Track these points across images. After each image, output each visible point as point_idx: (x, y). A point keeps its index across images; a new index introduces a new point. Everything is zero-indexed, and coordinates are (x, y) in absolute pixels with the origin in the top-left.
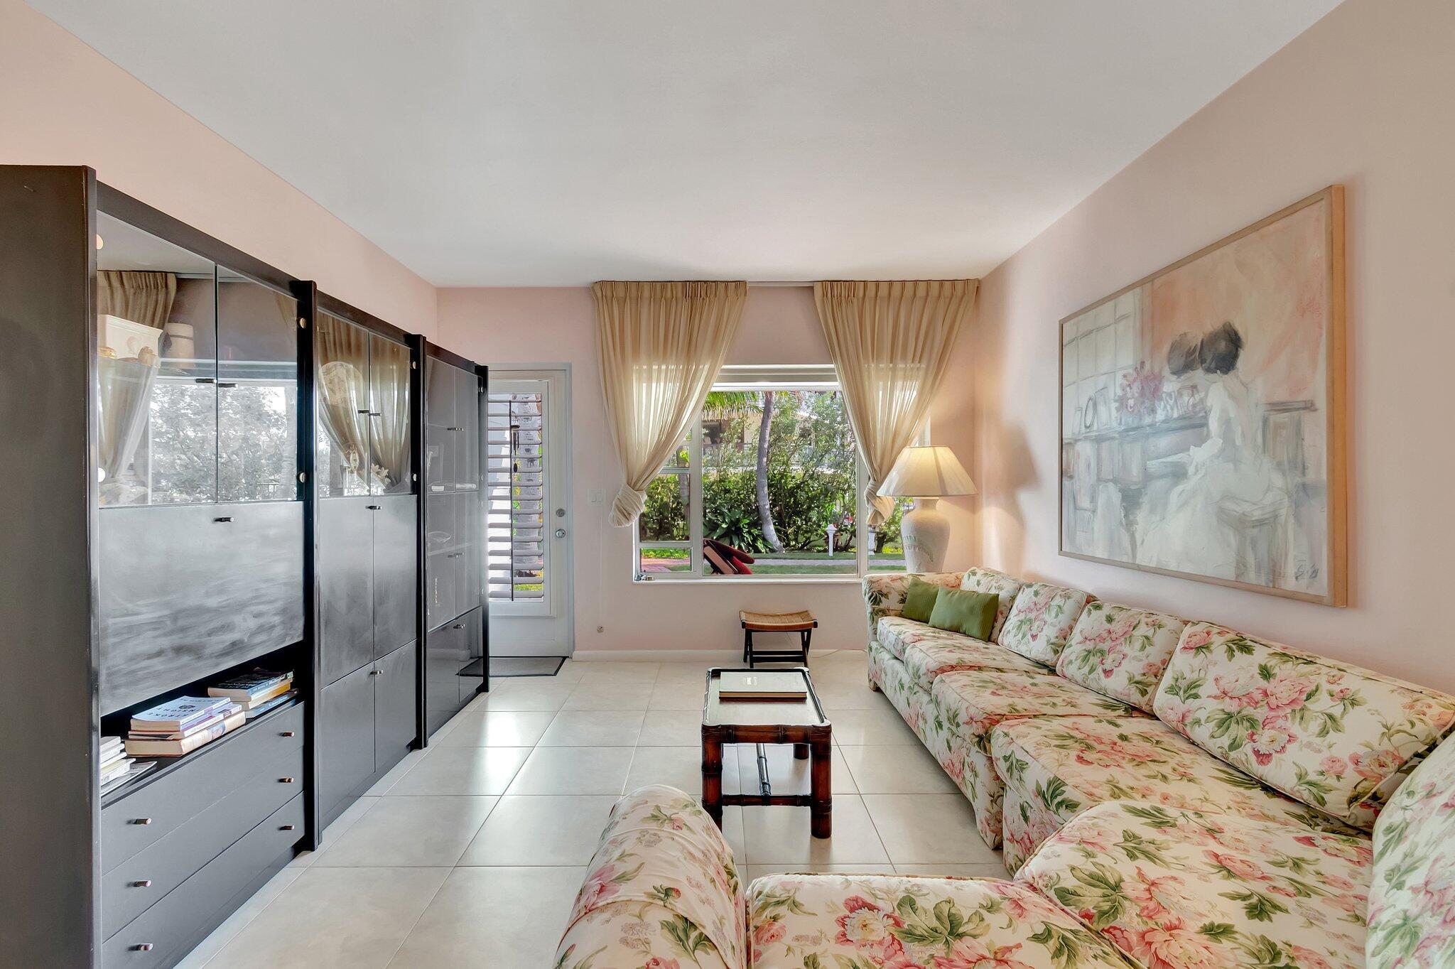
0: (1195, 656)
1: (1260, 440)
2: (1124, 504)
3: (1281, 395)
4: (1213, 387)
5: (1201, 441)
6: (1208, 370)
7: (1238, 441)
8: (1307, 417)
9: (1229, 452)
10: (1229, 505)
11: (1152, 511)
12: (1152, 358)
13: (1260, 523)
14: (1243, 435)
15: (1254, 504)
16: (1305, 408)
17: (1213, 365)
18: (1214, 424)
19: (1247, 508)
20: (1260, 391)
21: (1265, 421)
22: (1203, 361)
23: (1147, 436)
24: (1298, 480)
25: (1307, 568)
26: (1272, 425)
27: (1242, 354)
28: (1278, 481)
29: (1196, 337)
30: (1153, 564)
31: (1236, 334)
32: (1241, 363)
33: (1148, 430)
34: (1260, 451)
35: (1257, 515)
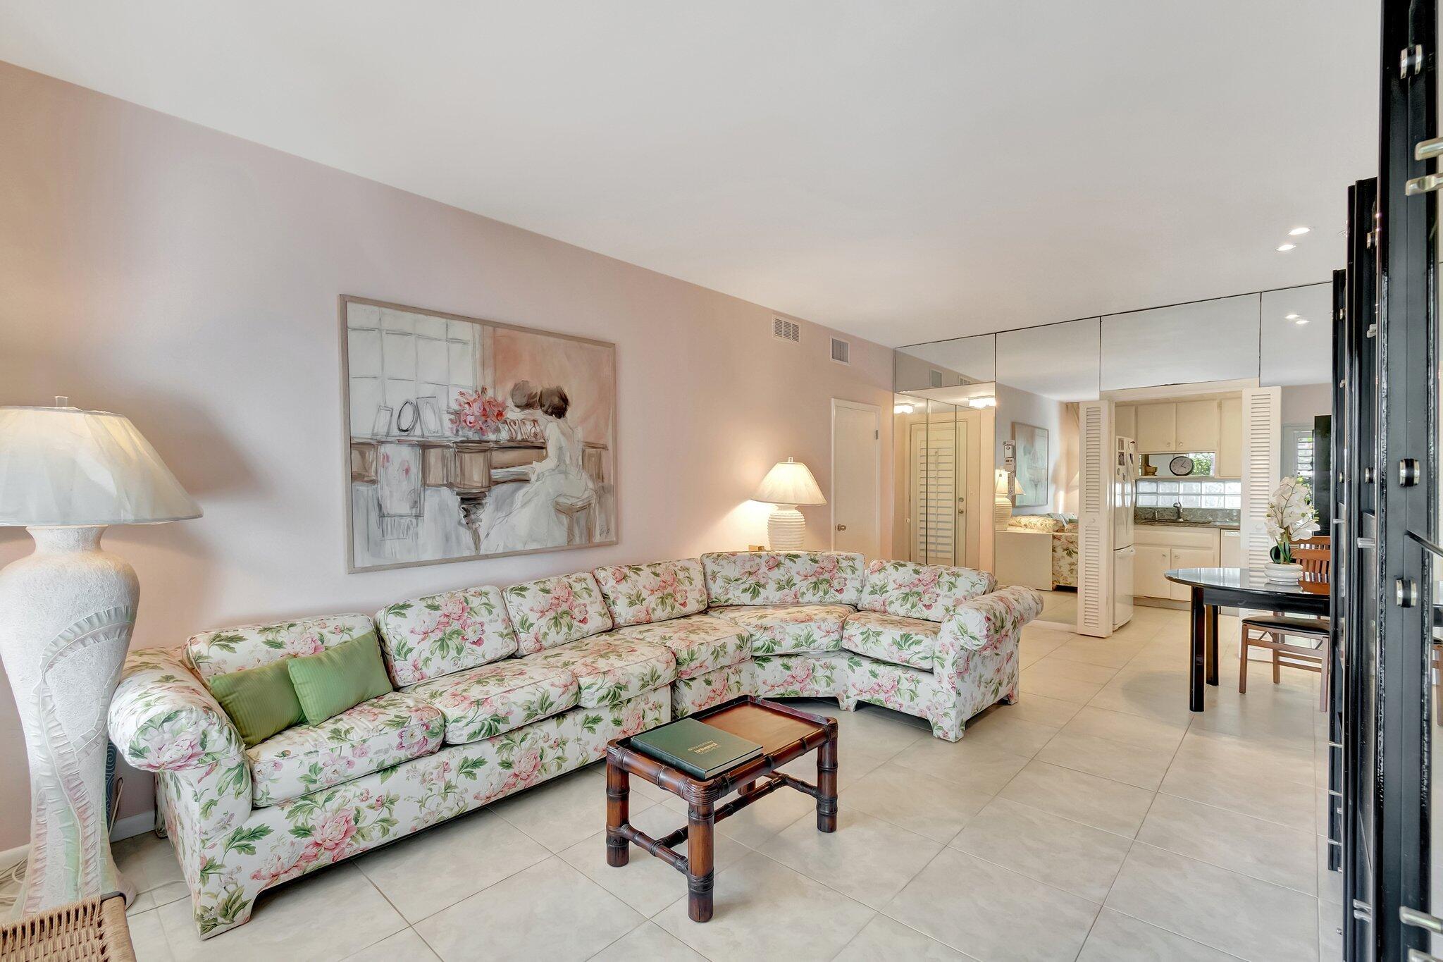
0: (627, 582)
1: (580, 463)
2: (464, 506)
3: (591, 439)
4: (550, 424)
5: (541, 459)
6: (546, 412)
7: (568, 461)
8: (604, 453)
9: (560, 468)
10: (562, 500)
11: (498, 509)
12: (495, 388)
13: (582, 508)
14: (571, 458)
15: (578, 498)
16: (603, 448)
17: (550, 410)
18: (551, 448)
19: (573, 501)
20: (580, 434)
21: (584, 451)
22: (542, 406)
23: (491, 450)
24: (600, 484)
25: (606, 529)
26: (587, 455)
27: (569, 409)
28: (591, 485)
29: (537, 387)
30: (500, 550)
31: (565, 396)
32: (568, 414)
33: (492, 445)
34: (581, 468)
35: (580, 504)
